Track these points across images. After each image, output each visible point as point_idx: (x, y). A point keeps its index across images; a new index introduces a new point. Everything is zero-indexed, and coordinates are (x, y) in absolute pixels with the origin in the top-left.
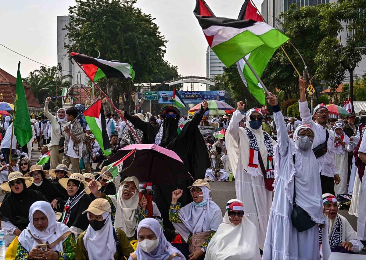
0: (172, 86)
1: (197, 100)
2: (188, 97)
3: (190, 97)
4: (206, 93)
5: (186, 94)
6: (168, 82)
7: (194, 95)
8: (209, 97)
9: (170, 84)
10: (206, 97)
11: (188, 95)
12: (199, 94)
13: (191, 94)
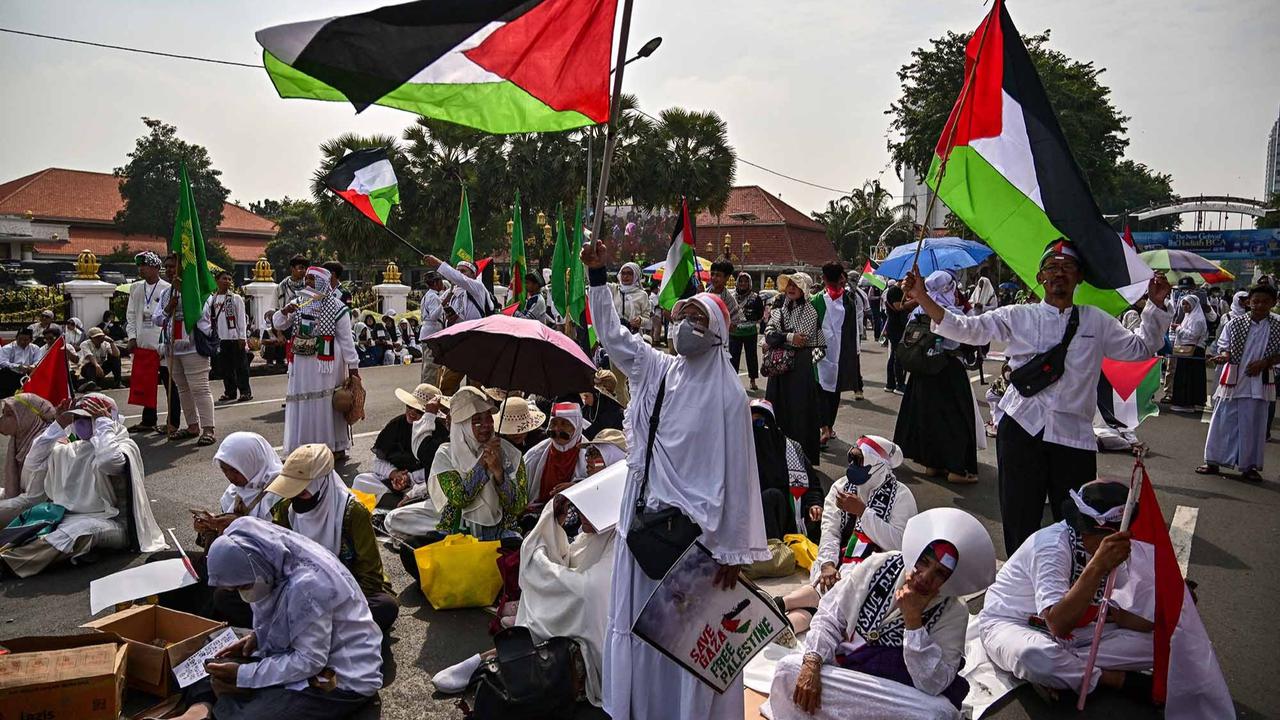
0: (1147, 221)
1: (1212, 251)
2: (1187, 244)
3: (1193, 243)
4: (1238, 236)
5: (1183, 237)
6: (1136, 211)
7: (1204, 241)
8: (1247, 244)
9: (1143, 216)
10: (1237, 245)
11: (1189, 241)
12: (1220, 236)
13: (1195, 237)
